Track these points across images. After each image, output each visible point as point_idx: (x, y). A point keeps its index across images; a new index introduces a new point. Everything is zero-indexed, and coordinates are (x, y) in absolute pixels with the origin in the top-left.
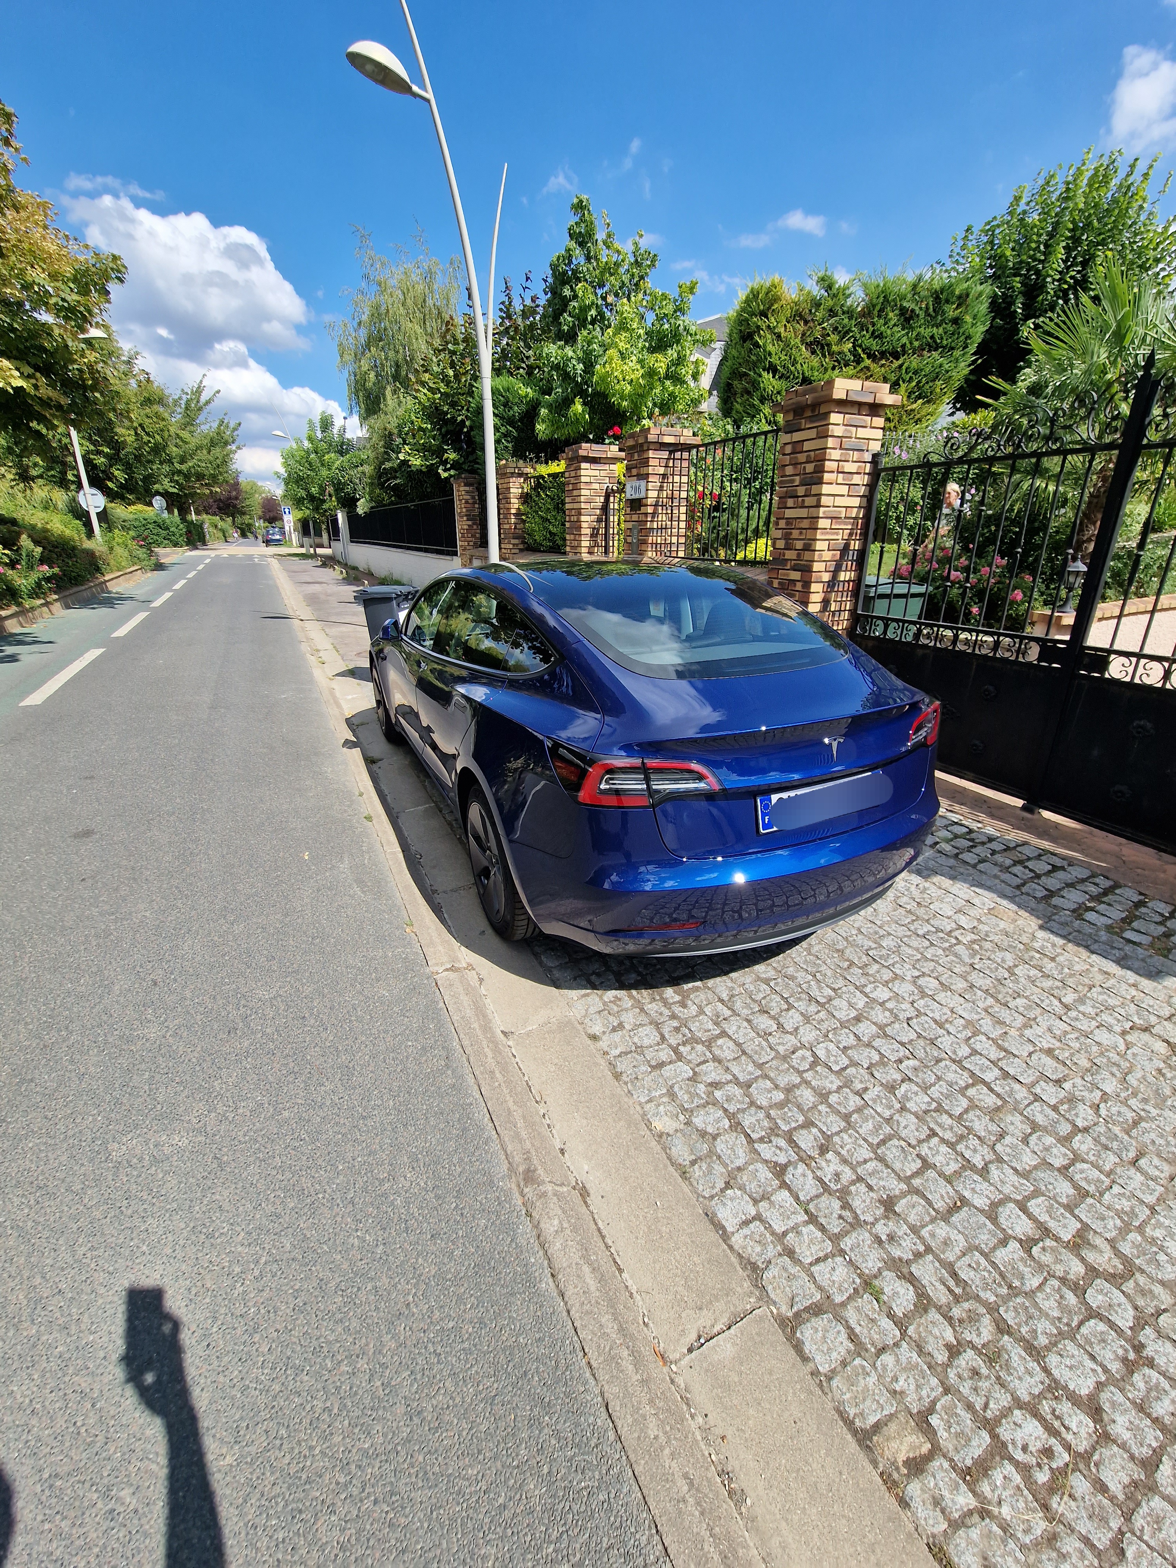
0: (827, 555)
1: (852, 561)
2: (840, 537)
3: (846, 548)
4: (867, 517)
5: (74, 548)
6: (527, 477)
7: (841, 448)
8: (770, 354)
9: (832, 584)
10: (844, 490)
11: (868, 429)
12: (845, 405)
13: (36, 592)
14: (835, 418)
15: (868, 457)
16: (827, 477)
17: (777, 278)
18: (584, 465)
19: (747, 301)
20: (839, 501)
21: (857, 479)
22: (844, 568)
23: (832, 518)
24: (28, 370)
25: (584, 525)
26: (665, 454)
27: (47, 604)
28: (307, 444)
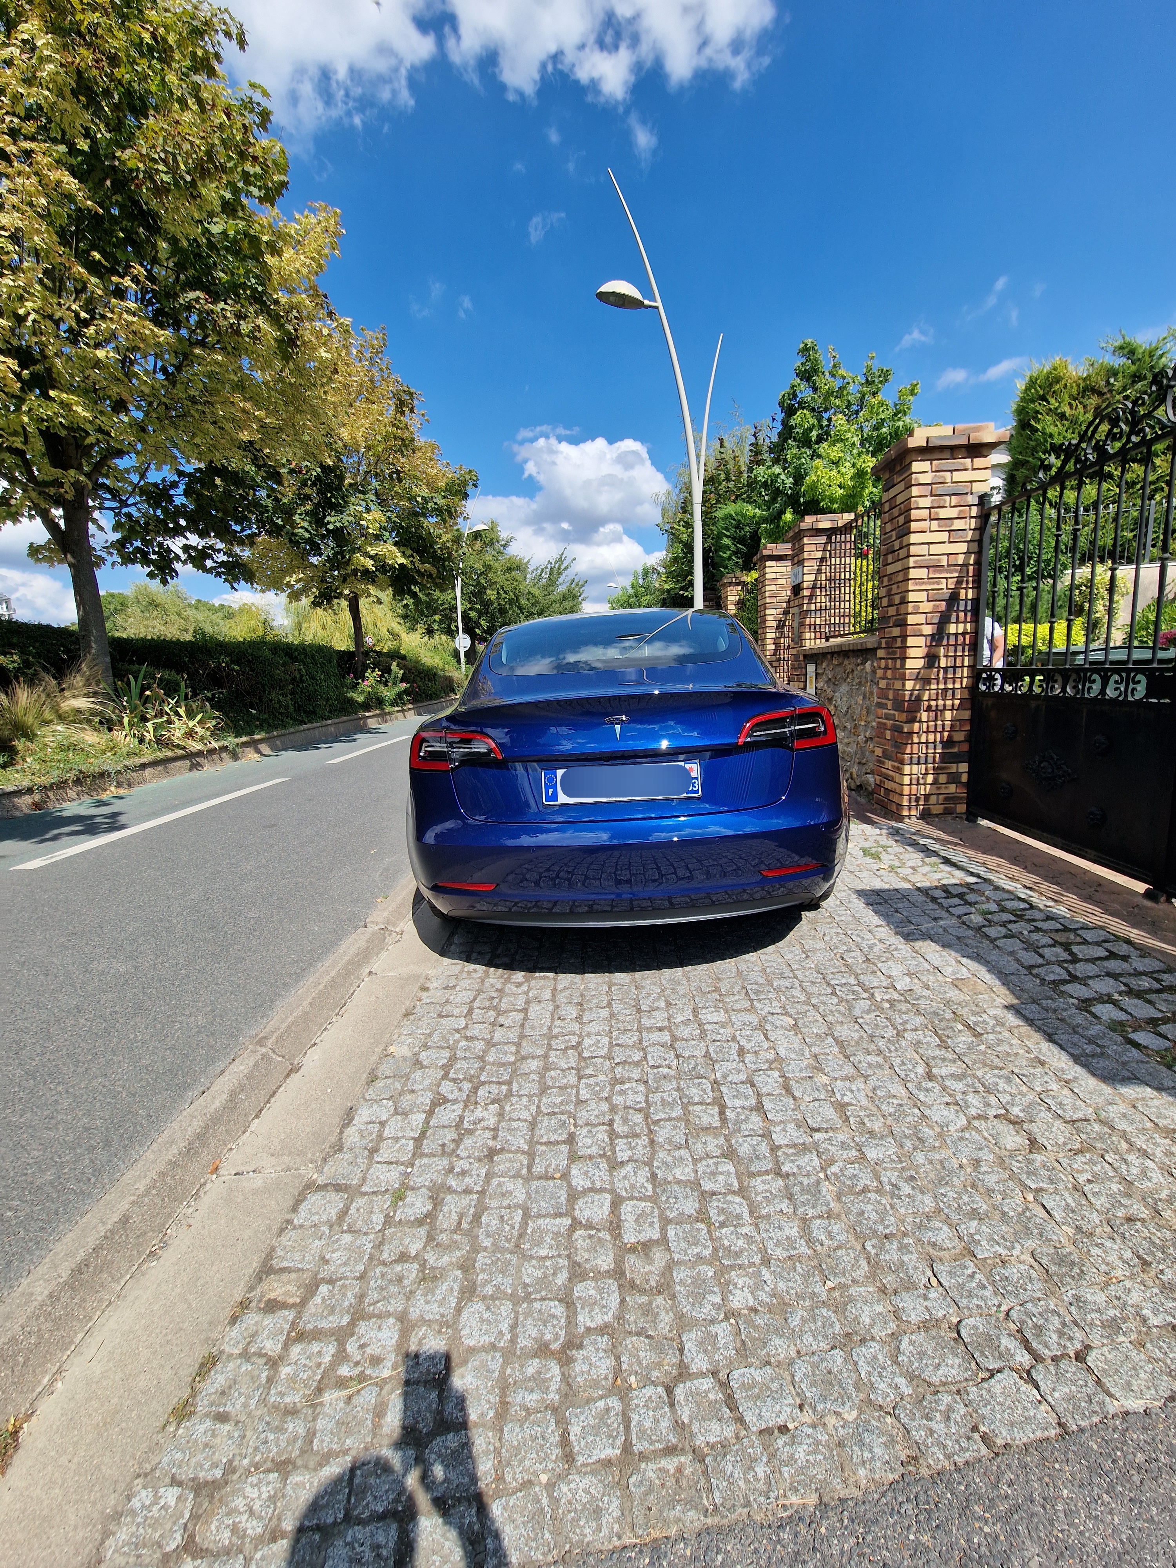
0: (927, 607)
1: (965, 611)
2: (944, 586)
3: (953, 599)
4: (978, 563)
5: (435, 674)
6: (744, 584)
7: (932, 495)
8: (1051, 436)
9: (938, 636)
10: (944, 536)
11: (970, 472)
12: (929, 451)
13: (398, 701)
14: (916, 466)
15: (972, 499)
16: (914, 526)
17: (1057, 361)
18: (768, 563)
19: (1027, 389)
20: (934, 549)
21: (958, 524)
22: (953, 619)
23: (928, 567)
24: (409, 552)
25: (769, 618)
26: (823, 540)
27: (403, 711)
28: (631, 591)
